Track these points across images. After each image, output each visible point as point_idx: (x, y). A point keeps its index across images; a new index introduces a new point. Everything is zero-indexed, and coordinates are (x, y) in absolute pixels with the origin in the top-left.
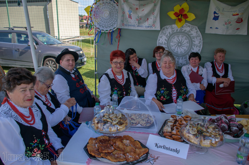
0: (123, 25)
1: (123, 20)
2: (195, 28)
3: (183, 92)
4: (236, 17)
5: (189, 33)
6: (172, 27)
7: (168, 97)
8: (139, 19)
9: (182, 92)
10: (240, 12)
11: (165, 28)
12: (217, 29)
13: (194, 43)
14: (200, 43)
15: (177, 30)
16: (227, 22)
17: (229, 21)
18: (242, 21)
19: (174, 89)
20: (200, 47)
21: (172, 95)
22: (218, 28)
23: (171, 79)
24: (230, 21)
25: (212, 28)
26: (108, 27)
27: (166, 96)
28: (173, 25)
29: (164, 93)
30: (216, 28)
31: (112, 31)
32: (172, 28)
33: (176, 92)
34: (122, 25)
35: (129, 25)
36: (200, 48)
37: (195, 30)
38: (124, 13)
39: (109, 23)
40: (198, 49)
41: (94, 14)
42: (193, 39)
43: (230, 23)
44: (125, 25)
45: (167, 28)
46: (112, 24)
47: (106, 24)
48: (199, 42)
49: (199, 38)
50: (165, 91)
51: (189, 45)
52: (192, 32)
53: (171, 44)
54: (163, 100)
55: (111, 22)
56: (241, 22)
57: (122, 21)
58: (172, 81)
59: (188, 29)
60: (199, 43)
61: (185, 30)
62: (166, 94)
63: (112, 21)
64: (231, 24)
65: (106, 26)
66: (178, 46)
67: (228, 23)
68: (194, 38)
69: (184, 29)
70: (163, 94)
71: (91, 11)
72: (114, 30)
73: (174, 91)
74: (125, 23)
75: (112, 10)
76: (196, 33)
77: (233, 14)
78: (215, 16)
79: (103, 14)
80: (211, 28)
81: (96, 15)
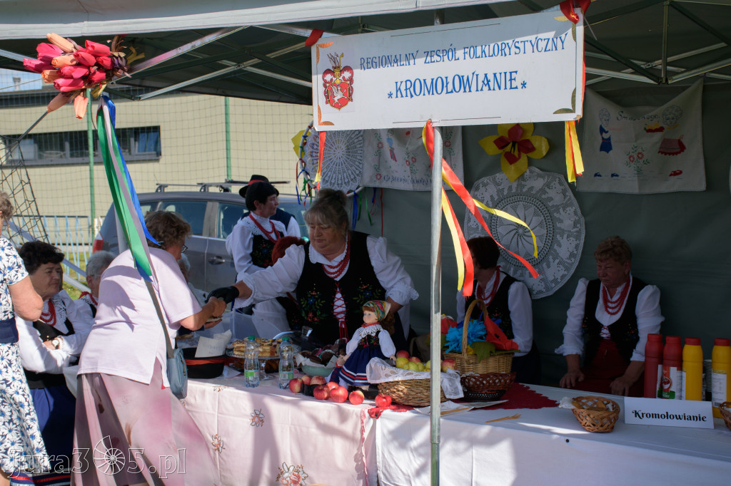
0: (379, 177)
1: (379, 165)
2: (557, 180)
3: (361, 301)
4: (657, 137)
5: (543, 196)
6: (494, 179)
7: (324, 315)
8: (411, 162)
9: (358, 301)
10: (668, 121)
11: (481, 185)
12: (614, 177)
13: (558, 225)
14: (578, 225)
15: (510, 188)
16: (633, 154)
17: (637, 152)
18: (682, 148)
19: (339, 295)
20: (577, 238)
21: (333, 310)
22: (617, 176)
23: (336, 264)
24: (640, 150)
25: (600, 176)
26: (344, 185)
27: (319, 313)
28: (497, 175)
29: (315, 304)
30: (613, 175)
31: (352, 193)
32: (497, 184)
33: (343, 302)
34: (375, 179)
35: (394, 179)
36: (578, 242)
37: (558, 185)
38: (380, 145)
39: (345, 174)
40: (573, 245)
41: (312, 152)
42: (555, 214)
43: (640, 156)
44: (383, 177)
45: (485, 185)
46: (352, 177)
47: (340, 176)
48: (572, 222)
49: (571, 210)
50: (317, 299)
51: (545, 231)
52: (551, 193)
53: (500, 230)
54: (313, 320)
55: (350, 172)
56: (679, 153)
57: (377, 168)
58: (336, 270)
59: (538, 183)
60: (575, 226)
61: (532, 188)
62: (318, 307)
63: (353, 168)
64: (644, 159)
65: (340, 182)
66: (516, 235)
67: (636, 157)
68: (557, 208)
69: (529, 184)
70: (313, 306)
71: (305, 144)
72: (356, 191)
73: (340, 299)
74: (384, 173)
75: (351, 138)
76: (561, 194)
77: (647, 128)
78: (603, 138)
79: (332, 152)
80: (596, 175)
81: (314, 154)
